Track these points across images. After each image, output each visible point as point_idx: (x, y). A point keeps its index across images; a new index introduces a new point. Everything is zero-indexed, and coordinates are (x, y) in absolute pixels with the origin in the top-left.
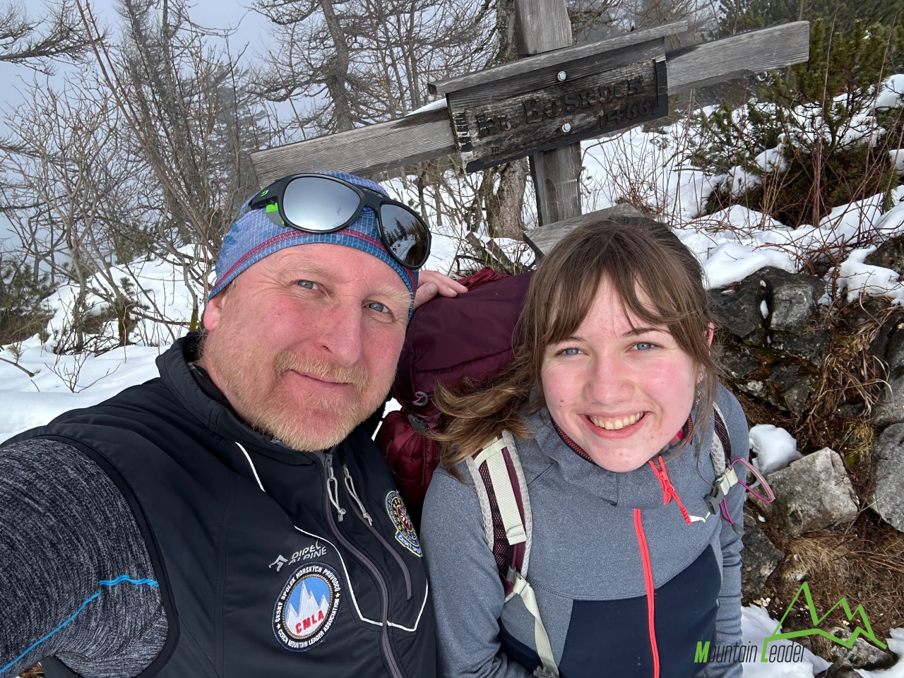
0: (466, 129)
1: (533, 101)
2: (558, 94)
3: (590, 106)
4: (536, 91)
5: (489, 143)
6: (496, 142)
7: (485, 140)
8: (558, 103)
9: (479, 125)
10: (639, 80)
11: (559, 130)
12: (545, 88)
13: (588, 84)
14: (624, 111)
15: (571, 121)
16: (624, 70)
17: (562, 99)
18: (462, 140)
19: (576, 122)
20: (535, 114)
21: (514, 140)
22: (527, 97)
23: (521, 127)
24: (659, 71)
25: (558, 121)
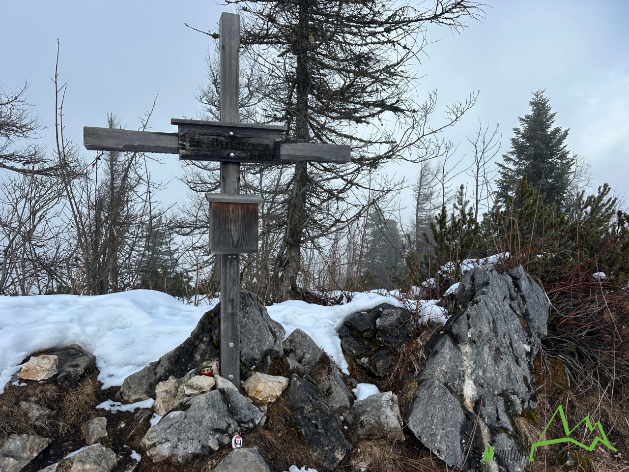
0: (184, 141)
1: (217, 140)
2: (229, 140)
3: (243, 149)
4: (219, 136)
5: (194, 150)
6: (197, 150)
7: (192, 148)
8: (229, 144)
9: (190, 142)
10: (267, 146)
11: (229, 155)
12: (224, 136)
13: (244, 140)
14: (259, 156)
15: (234, 153)
16: (261, 140)
17: (231, 143)
18: (181, 144)
19: (237, 154)
20: (217, 145)
21: (207, 152)
22: (215, 137)
23: (210, 148)
24: (277, 145)
25: (228, 151)
